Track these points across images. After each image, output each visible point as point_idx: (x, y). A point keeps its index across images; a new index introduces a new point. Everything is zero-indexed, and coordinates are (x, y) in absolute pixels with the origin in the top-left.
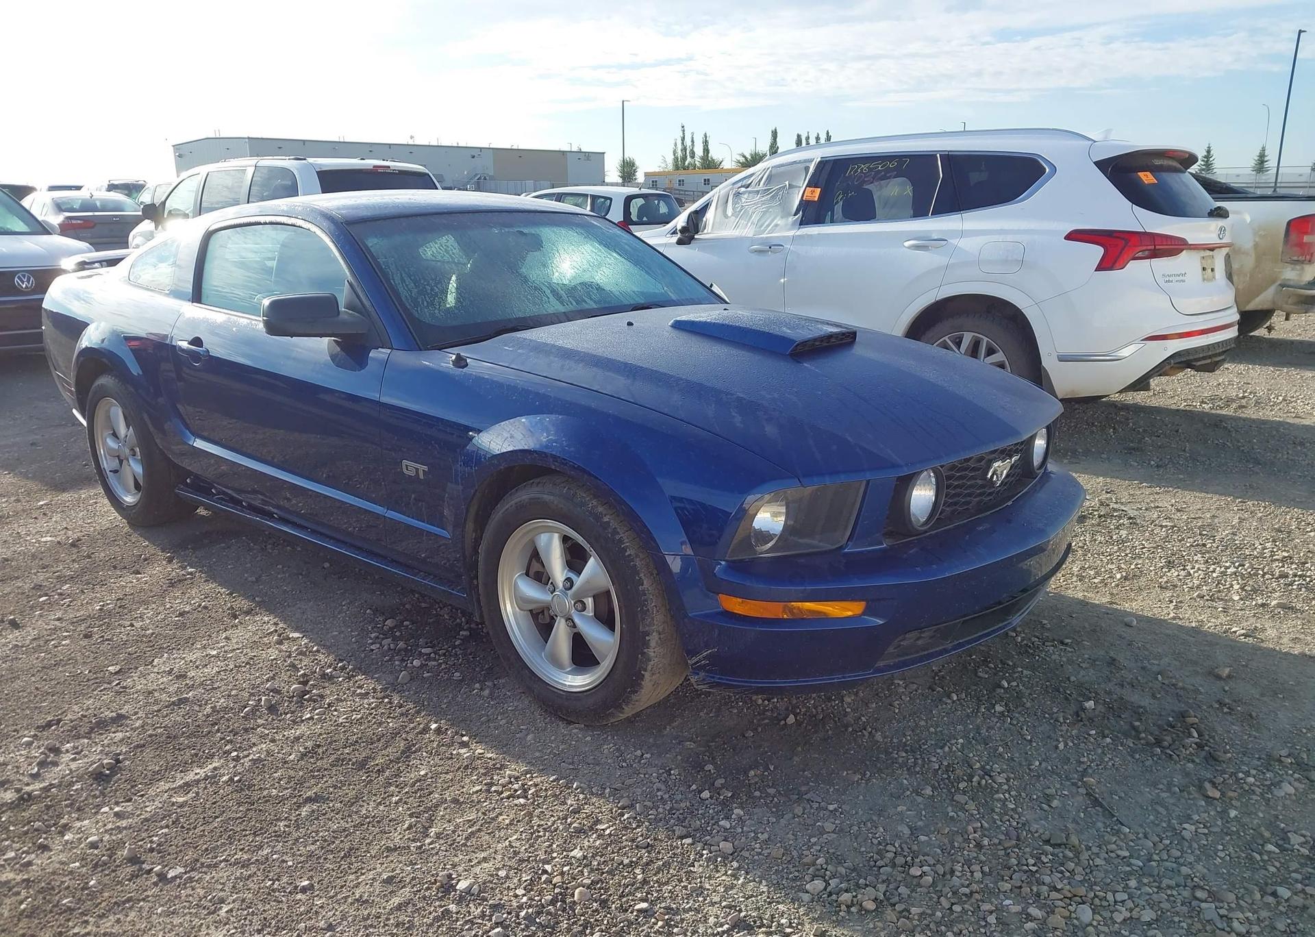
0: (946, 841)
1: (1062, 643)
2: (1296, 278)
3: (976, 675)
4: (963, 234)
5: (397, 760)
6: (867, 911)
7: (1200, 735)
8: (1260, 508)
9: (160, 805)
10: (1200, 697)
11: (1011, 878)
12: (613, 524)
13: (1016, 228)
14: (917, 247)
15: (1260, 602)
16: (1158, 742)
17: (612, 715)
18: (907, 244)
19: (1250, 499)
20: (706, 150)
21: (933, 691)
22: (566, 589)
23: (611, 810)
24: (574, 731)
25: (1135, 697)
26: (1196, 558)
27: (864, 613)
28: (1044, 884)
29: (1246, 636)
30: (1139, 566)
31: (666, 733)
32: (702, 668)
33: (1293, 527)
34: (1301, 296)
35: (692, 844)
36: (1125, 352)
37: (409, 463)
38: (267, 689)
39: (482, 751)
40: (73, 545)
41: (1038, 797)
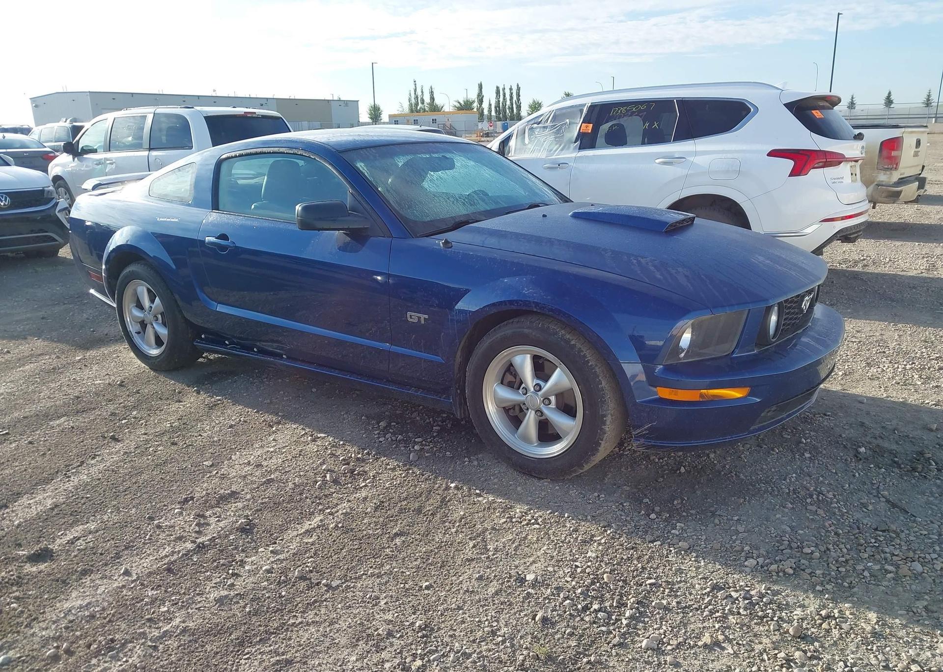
0: (815, 532)
1: (825, 415)
2: (887, 180)
3: (782, 436)
4: (696, 153)
5: (440, 507)
6: (789, 575)
7: (936, 464)
8: (909, 329)
9: (299, 545)
10: (926, 442)
11: (865, 551)
12: (578, 345)
13: (733, 149)
14: (665, 163)
15: (935, 385)
16: (914, 469)
17: (575, 471)
18: (657, 161)
19: (899, 322)
20: (432, 99)
21: (762, 447)
22: (536, 391)
23: (597, 528)
24: (545, 483)
25: (886, 445)
26: (883, 360)
27: (749, 395)
28: (886, 553)
29: (936, 405)
30: (850, 367)
31: (606, 482)
32: (643, 436)
33: (933, 339)
34: (890, 191)
35: (661, 545)
36: (809, 230)
37: (413, 314)
38: (324, 470)
39: (493, 498)
40: (121, 385)
41: (858, 504)
